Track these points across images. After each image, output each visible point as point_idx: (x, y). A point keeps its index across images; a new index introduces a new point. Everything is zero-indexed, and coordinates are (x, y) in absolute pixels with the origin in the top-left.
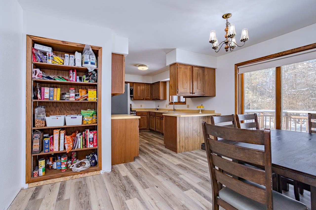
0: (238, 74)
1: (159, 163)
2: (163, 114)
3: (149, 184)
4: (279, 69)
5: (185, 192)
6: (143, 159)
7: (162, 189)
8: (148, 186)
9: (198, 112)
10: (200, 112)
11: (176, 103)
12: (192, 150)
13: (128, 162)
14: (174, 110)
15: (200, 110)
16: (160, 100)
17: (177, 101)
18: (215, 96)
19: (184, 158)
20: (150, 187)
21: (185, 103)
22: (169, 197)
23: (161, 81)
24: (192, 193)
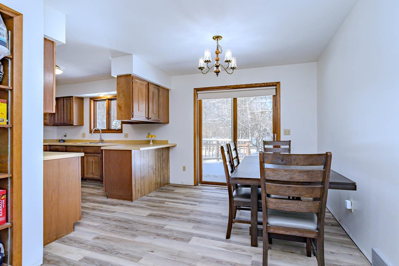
0: (197, 99)
1: (120, 221)
2: (102, 148)
3: (136, 253)
4: (235, 100)
5: (190, 243)
6: (88, 223)
7: (161, 251)
8: (139, 256)
9: (147, 143)
10: (151, 143)
11: (104, 131)
12: (148, 194)
13: (64, 236)
14: (102, 141)
15: (151, 141)
16: (72, 125)
17: (106, 128)
18: (168, 123)
19: (146, 205)
20: (142, 256)
21: (120, 131)
22: (178, 256)
23: (75, 97)
24: (198, 241)
